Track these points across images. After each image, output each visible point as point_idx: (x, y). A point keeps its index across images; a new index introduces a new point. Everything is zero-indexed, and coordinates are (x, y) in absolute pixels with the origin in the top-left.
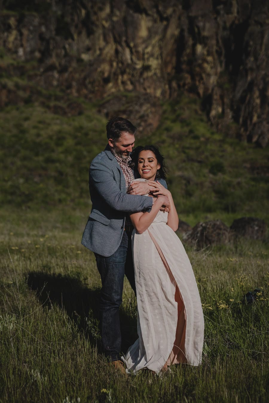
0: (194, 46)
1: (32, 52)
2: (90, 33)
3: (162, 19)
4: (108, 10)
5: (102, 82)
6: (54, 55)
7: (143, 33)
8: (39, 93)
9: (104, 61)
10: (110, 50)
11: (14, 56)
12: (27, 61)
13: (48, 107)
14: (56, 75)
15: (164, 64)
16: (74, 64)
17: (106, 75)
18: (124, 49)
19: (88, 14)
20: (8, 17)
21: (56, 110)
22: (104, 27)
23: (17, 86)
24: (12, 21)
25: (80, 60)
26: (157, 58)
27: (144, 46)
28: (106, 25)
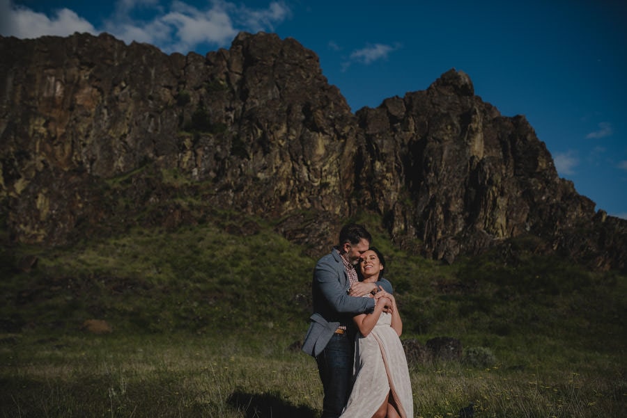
0: (373, 162)
1: (207, 172)
2: (266, 152)
3: (339, 137)
4: (284, 129)
5: (279, 200)
6: (229, 174)
7: (321, 151)
8: (214, 213)
9: (280, 179)
10: (286, 168)
11: (189, 176)
12: (201, 181)
13: (223, 227)
14: (232, 195)
15: (343, 181)
16: (250, 183)
17: (283, 193)
18: (301, 168)
19: (264, 134)
20: (183, 138)
21: (232, 230)
22: (280, 145)
23: (191, 205)
24: (187, 142)
25: (256, 179)
26: (335, 176)
27: (321, 163)
28: (283, 144)
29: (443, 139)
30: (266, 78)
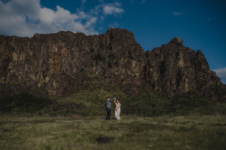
0: (149, 68)
1: (100, 73)
2: (117, 66)
3: (139, 61)
4: (123, 59)
5: (121, 81)
6: (107, 73)
7: (134, 65)
8: (103, 85)
9: (122, 74)
10: (124, 71)
11: (95, 74)
12: (99, 75)
13: (105, 89)
14: (108, 79)
15: (141, 74)
16: (113, 76)
17: (123, 79)
18: (128, 71)
19: (117, 61)
20: (93, 62)
21: (108, 90)
23: (96, 83)
24: (94, 64)
25: (115, 75)
26: (138, 73)
27: (134, 69)
28: (122, 64)
29: (170, 61)
30: (117, 43)
